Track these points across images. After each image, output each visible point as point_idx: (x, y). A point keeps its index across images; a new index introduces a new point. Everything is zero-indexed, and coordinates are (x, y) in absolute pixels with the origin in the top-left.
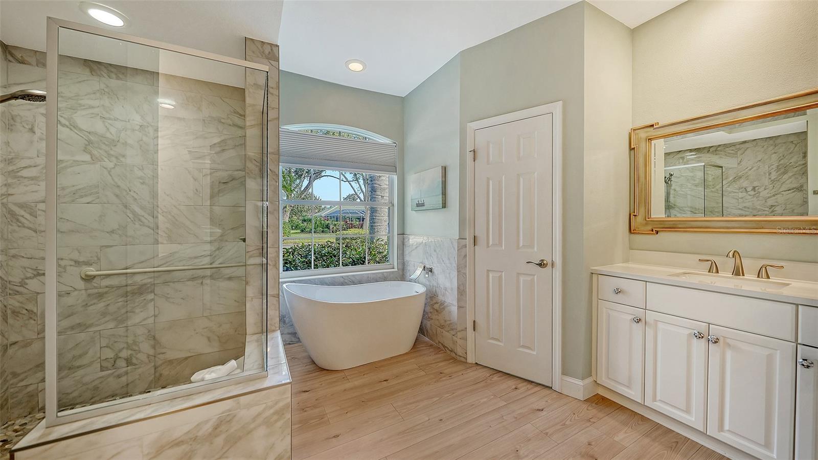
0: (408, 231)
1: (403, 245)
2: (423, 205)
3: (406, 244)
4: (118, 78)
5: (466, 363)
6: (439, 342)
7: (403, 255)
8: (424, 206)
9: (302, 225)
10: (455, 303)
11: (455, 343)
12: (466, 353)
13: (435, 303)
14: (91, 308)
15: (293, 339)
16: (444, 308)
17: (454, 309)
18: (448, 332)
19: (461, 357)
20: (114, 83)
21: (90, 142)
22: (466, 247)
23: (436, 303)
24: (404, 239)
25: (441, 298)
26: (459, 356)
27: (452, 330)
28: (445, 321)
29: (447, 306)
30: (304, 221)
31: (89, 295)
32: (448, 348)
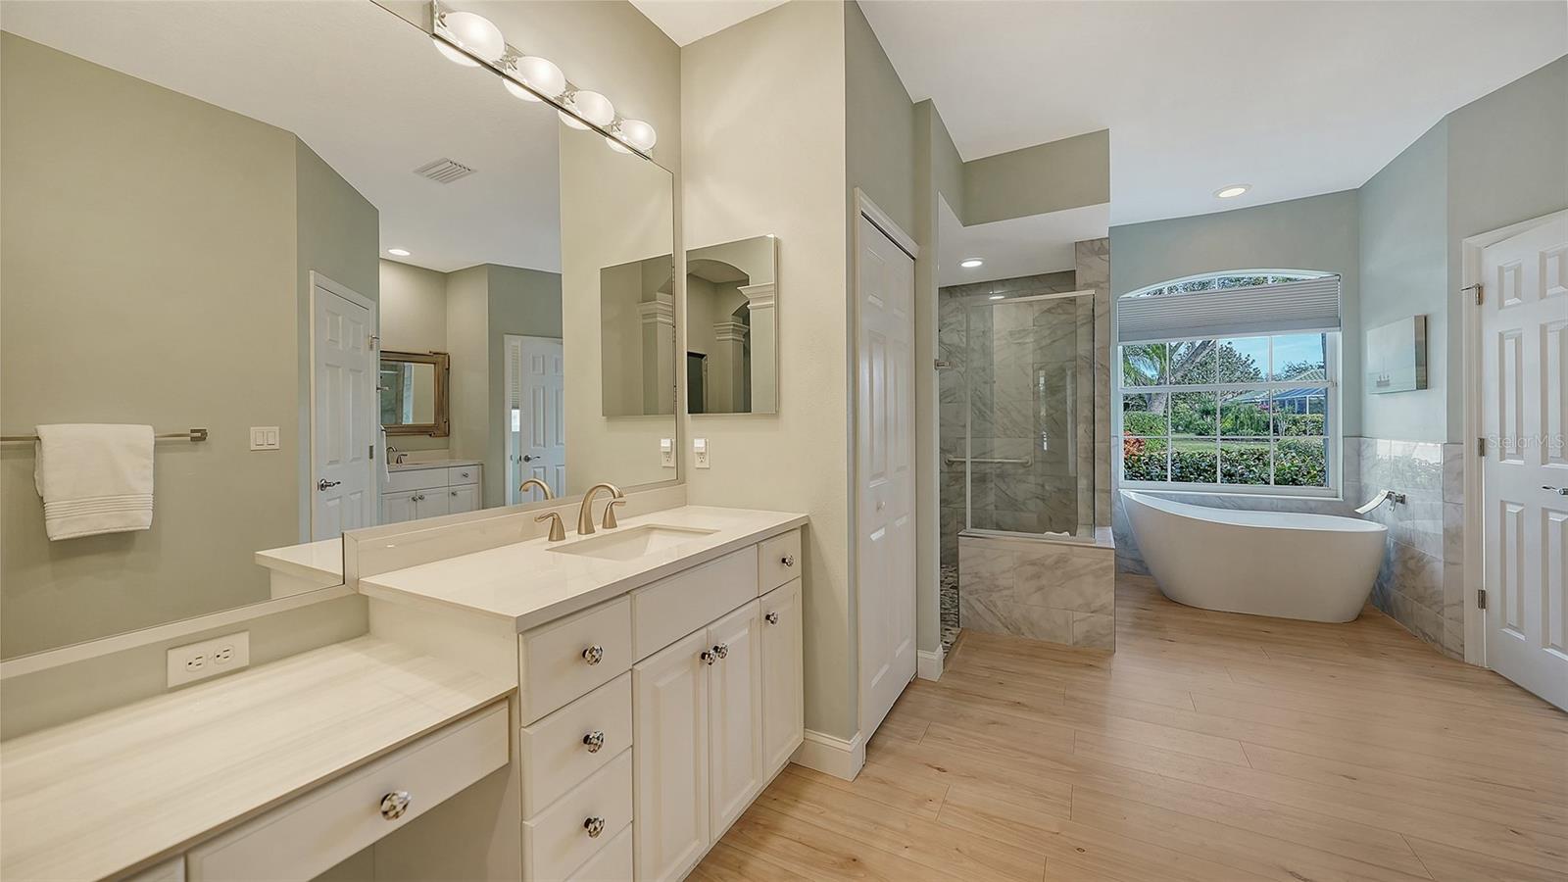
0: (1368, 431)
1: (1359, 456)
2: (1386, 384)
3: (1364, 454)
4: (968, 295)
5: (1463, 662)
6: (1417, 627)
7: (1359, 474)
8: (1388, 385)
9: (1202, 422)
10: (1441, 557)
11: (1440, 626)
12: (1463, 646)
13: (1410, 558)
14: (952, 488)
15: (1138, 568)
16: (1423, 566)
17: (1439, 566)
18: (1430, 607)
19: (1452, 651)
20: (965, 299)
21: (950, 352)
22: (1462, 458)
23: (1412, 558)
24: (1360, 446)
25: (1418, 548)
26: (1448, 649)
27: (1436, 603)
28: (1426, 588)
29: (1428, 562)
30: (1207, 412)
31: (951, 477)
32: (1429, 637)
